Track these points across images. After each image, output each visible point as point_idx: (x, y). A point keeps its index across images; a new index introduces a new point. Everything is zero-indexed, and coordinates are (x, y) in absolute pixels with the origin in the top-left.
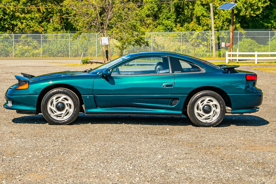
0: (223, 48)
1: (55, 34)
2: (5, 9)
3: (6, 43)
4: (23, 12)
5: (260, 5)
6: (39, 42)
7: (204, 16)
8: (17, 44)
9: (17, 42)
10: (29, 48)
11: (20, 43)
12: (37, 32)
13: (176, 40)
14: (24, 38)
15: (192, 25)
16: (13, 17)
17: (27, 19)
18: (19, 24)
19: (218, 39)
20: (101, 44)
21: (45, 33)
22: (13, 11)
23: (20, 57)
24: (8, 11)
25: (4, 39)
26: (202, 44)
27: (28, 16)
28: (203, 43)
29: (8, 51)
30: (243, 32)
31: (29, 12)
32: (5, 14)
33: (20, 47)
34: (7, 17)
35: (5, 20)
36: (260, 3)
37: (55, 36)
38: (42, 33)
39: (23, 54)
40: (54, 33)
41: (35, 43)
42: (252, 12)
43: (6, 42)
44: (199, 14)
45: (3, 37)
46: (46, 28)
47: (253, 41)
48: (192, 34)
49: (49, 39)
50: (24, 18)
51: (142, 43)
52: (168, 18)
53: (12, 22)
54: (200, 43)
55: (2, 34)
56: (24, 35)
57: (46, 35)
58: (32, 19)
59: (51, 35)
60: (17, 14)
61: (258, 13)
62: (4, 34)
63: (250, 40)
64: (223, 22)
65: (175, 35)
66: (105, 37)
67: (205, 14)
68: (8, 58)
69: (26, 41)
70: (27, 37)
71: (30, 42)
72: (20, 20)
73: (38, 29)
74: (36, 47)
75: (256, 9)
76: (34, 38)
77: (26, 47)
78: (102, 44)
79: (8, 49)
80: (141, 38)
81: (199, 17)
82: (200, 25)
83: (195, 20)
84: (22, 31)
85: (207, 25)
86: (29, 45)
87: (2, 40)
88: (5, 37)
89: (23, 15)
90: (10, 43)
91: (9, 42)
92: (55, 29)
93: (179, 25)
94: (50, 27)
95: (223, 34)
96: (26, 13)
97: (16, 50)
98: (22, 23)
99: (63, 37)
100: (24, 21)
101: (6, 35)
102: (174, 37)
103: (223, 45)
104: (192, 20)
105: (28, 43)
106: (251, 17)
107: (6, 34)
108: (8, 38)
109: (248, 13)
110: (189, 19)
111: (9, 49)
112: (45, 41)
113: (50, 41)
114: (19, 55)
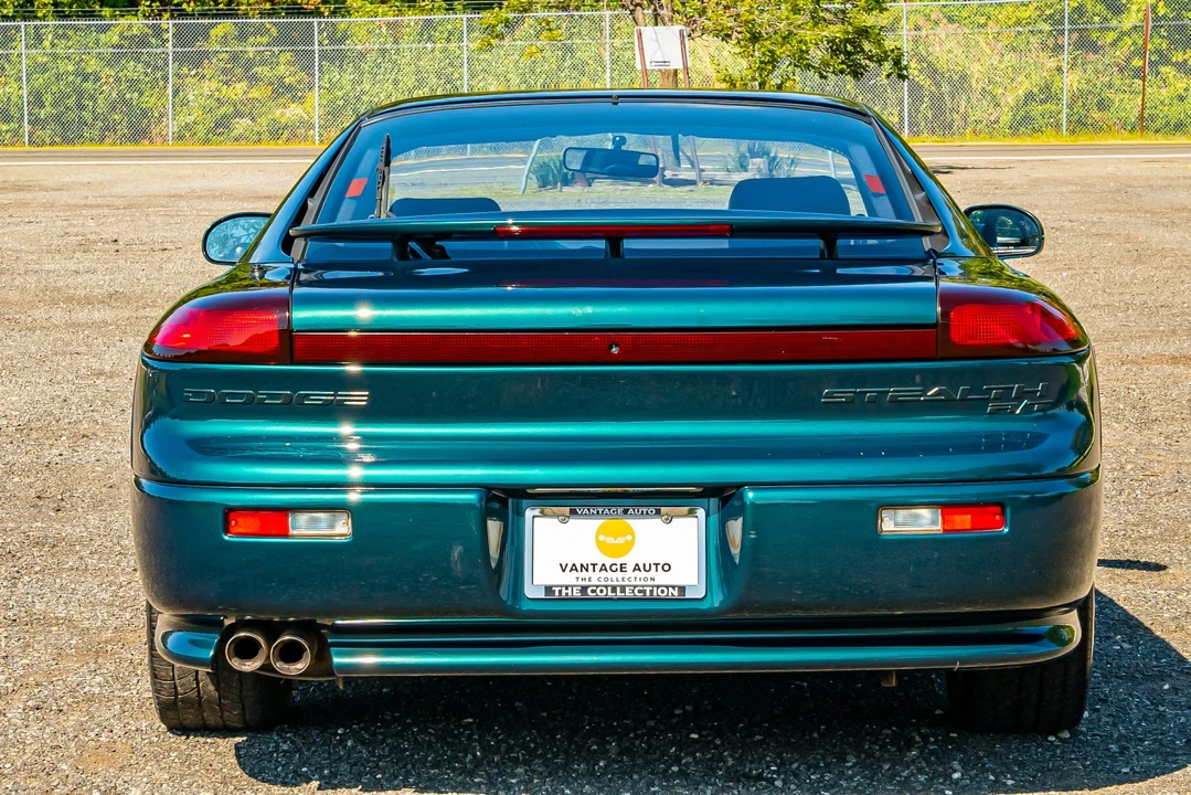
1: (386, 16)
3: (132, 69)
6: (304, 61)
8: (193, 73)
9: (192, 60)
10: (254, 93)
11: (205, 69)
12: (295, 9)
13: (1032, 39)
14: (225, 39)
20: (638, 66)
21: (333, 13)
23: (207, 141)
25: (121, 47)
26: (1174, 59)
29: (144, 113)
33: (203, 90)
37: (389, 25)
38: (321, 15)
39: (219, 127)
40: (384, 14)
41: (285, 68)
43: (132, 63)
45: (115, 39)
48: (1115, 8)
49: (353, 45)
51: (870, 58)
54: (1164, 59)
55: (114, 17)
56: (225, 26)
57: (343, 22)
59: (365, 24)
62: (122, 21)
65: (1027, 14)
66: (660, 28)
68: (145, 146)
69: (235, 57)
70: (242, 36)
71: (263, 63)
74: (290, 88)
76: (283, 39)
77: (237, 91)
78: (648, 67)
79: (144, 99)
80: (864, 32)
84: (215, 4)
86: (254, 80)
87: (111, 50)
88: (126, 38)
90: (156, 68)
91: (148, 64)
97: (185, 103)
99: (428, 33)
101: (130, 26)
102: (1018, 23)
105: (249, 64)
107: (134, 21)
108: (142, 41)
111: (149, 100)
112: (338, 58)
113: (362, 55)
114: (201, 131)
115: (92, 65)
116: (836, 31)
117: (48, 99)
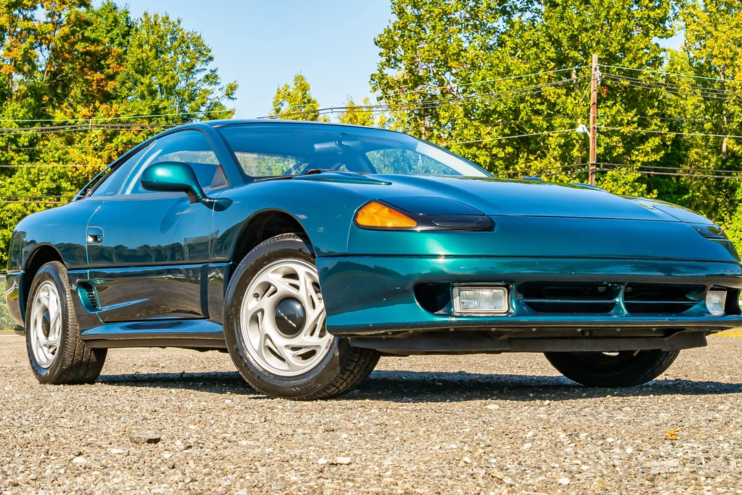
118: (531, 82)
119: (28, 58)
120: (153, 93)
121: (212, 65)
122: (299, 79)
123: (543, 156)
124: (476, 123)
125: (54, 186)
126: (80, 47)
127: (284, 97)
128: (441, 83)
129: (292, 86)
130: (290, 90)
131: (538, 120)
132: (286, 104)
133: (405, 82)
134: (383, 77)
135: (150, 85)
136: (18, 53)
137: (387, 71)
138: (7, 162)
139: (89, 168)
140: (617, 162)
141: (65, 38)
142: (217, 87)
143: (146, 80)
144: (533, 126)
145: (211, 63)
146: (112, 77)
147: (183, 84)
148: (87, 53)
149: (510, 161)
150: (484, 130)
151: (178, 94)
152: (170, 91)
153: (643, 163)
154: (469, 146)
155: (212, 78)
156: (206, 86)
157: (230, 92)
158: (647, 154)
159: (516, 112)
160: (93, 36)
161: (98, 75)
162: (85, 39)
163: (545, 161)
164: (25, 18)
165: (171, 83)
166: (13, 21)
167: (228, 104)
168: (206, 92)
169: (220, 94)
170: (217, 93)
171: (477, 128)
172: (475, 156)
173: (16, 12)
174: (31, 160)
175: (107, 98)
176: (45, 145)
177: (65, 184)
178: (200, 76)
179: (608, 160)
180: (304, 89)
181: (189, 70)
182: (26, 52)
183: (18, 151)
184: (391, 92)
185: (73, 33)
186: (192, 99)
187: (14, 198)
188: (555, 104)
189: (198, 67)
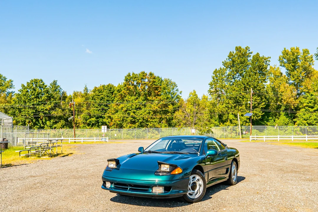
0: (244, 134)
1: (165, 128)
2: (144, 117)
3: (144, 133)
4: (151, 118)
5: (260, 114)
7: (234, 120)
9: (149, 132)
11: (150, 133)
12: (158, 128)
14: (151, 130)
15: (228, 123)
16: (147, 121)
17: (153, 122)
18: (150, 124)
19: (241, 130)
22: (147, 118)
24: (145, 118)
27: (153, 120)
28: (233, 132)
30: (253, 126)
31: (154, 118)
32: (144, 119)
33: (149, 134)
34: (144, 121)
35: (143, 122)
36: (260, 113)
39: (151, 137)
41: (157, 132)
42: (257, 117)
44: (231, 118)
45: (142, 130)
46: (161, 126)
47: (258, 131)
48: (228, 128)
50: (152, 121)
52: (216, 121)
53: (147, 123)
54: (232, 132)
55: (142, 128)
56: (152, 129)
57: (161, 129)
58: (155, 122)
59: (163, 129)
60: (149, 120)
61: (259, 118)
63: (256, 130)
64: (243, 122)
66: (193, 129)
67: (234, 118)
68: (145, 139)
70: (153, 130)
72: (150, 122)
73: (158, 126)
74: (157, 134)
75: (258, 116)
76: (156, 130)
77: (153, 134)
80: (210, 130)
81: (231, 120)
82: (232, 123)
83: (229, 121)
84: (151, 127)
85: (235, 123)
86: (154, 133)
89: (152, 120)
90: (146, 133)
92: (165, 126)
93: (222, 124)
94: (163, 125)
95: (243, 127)
96: (153, 119)
98: (151, 124)
99: (169, 129)
100: (152, 123)
102: (220, 129)
103: (244, 132)
104: (228, 121)
105: (153, 132)
106: (256, 120)
107: (144, 129)
109: (255, 118)
110: (226, 121)
111: (145, 135)
112: (161, 132)
113: (163, 132)
114: (150, 138)
115: (140, 132)
116: (207, 129)
117: (137, 135)
118: (239, 92)
119: (144, 88)
120: (166, 93)
121: (177, 88)
122: (194, 91)
123: (242, 106)
124: (228, 100)
125: (149, 112)
126: (154, 86)
127: (191, 94)
128: (221, 92)
129: (193, 91)
130: (192, 93)
131: (240, 99)
132: (192, 95)
133: (215, 91)
134: (210, 91)
135: (166, 92)
136: (143, 88)
137: (211, 89)
138: (140, 107)
139: (155, 109)
140: (256, 107)
141: (151, 85)
142: (178, 92)
143: (165, 91)
144: (240, 100)
145: (177, 87)
146: (159, 91)
147: (172, 91)
148: (155, 87)
149: (235, 107)
150: (230, 101)
151: (171, 93)
152: (169, 93)
153: (261, 107)
154: (227, 104)
155: (177, 90)
156: (176, 92)
157: (181, 93)
158: (262, 106)
159: (236, 98)
160: (156, 84)
161: (157, 91)
162: (154, 85)
163: (242, 107)
164: (144, 81)
165: (170, 91)
166: (142, 81)
167: (180, 95)
168: (176, 93)
169: (179, 93)
170: (178, 93)
171: (228, 101)
172: (228, 106)
173: (142, 80)
174: (145, 107)
175: (158, 95)
176: (147, 104)
177: (151, 112)
178: (175, 90)
179: (254, 107)
180: (195, 92)
181: (173, 89)
182: (144, 87)
183: (142, 105)
184: (212, 93)
185: (152, 84)
186: (173, 94)
187: (141, 114)
188: (244, 96)
189: (175, 88)
